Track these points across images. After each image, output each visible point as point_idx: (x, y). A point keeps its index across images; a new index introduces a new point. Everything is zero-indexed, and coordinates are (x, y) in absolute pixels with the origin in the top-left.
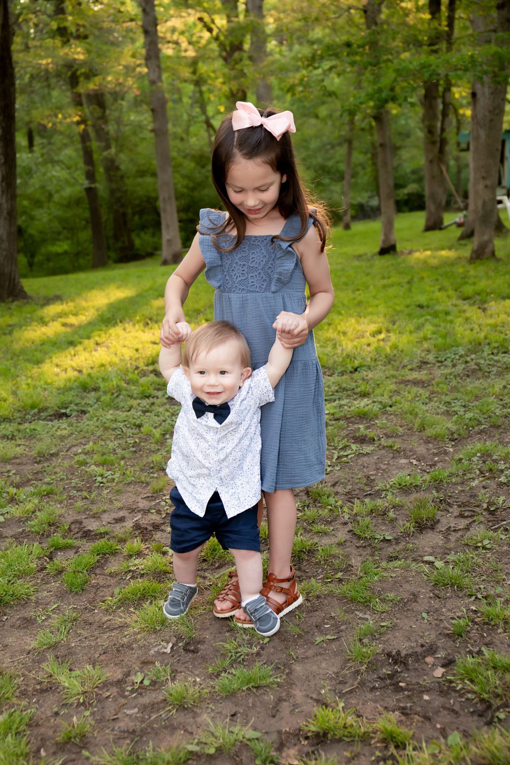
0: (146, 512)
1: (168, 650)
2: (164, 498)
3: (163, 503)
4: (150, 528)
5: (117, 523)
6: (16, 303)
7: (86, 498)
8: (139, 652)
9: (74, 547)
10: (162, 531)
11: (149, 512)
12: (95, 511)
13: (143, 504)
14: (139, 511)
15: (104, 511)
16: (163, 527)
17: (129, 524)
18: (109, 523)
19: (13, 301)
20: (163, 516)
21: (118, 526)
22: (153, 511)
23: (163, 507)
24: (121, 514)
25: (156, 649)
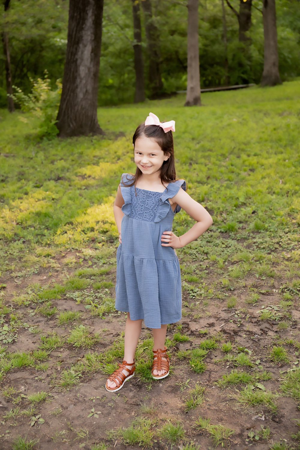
0: (227, 321)
1: (263, 419)
2: (237, 312)
3: (236, 316)
4: (232, 333)
5: (210, 327)
6: (95, 137)
7: (187, 306)
8: (246, 417)
9: (189, 342)
10: (240, 336)
11: (229, 321)
12: (195, 317)
13: (223, 315)
14: (222, 320)
15: (201, 318)
16: (240, 334)
17: (218, 328)
18: (205, 326)
19: (93, 136)
20: (239, 325)
21: (212, 329)
22: (231, 321)
23: (237, 318)
24: (212, 321)
25: (256, 417)
